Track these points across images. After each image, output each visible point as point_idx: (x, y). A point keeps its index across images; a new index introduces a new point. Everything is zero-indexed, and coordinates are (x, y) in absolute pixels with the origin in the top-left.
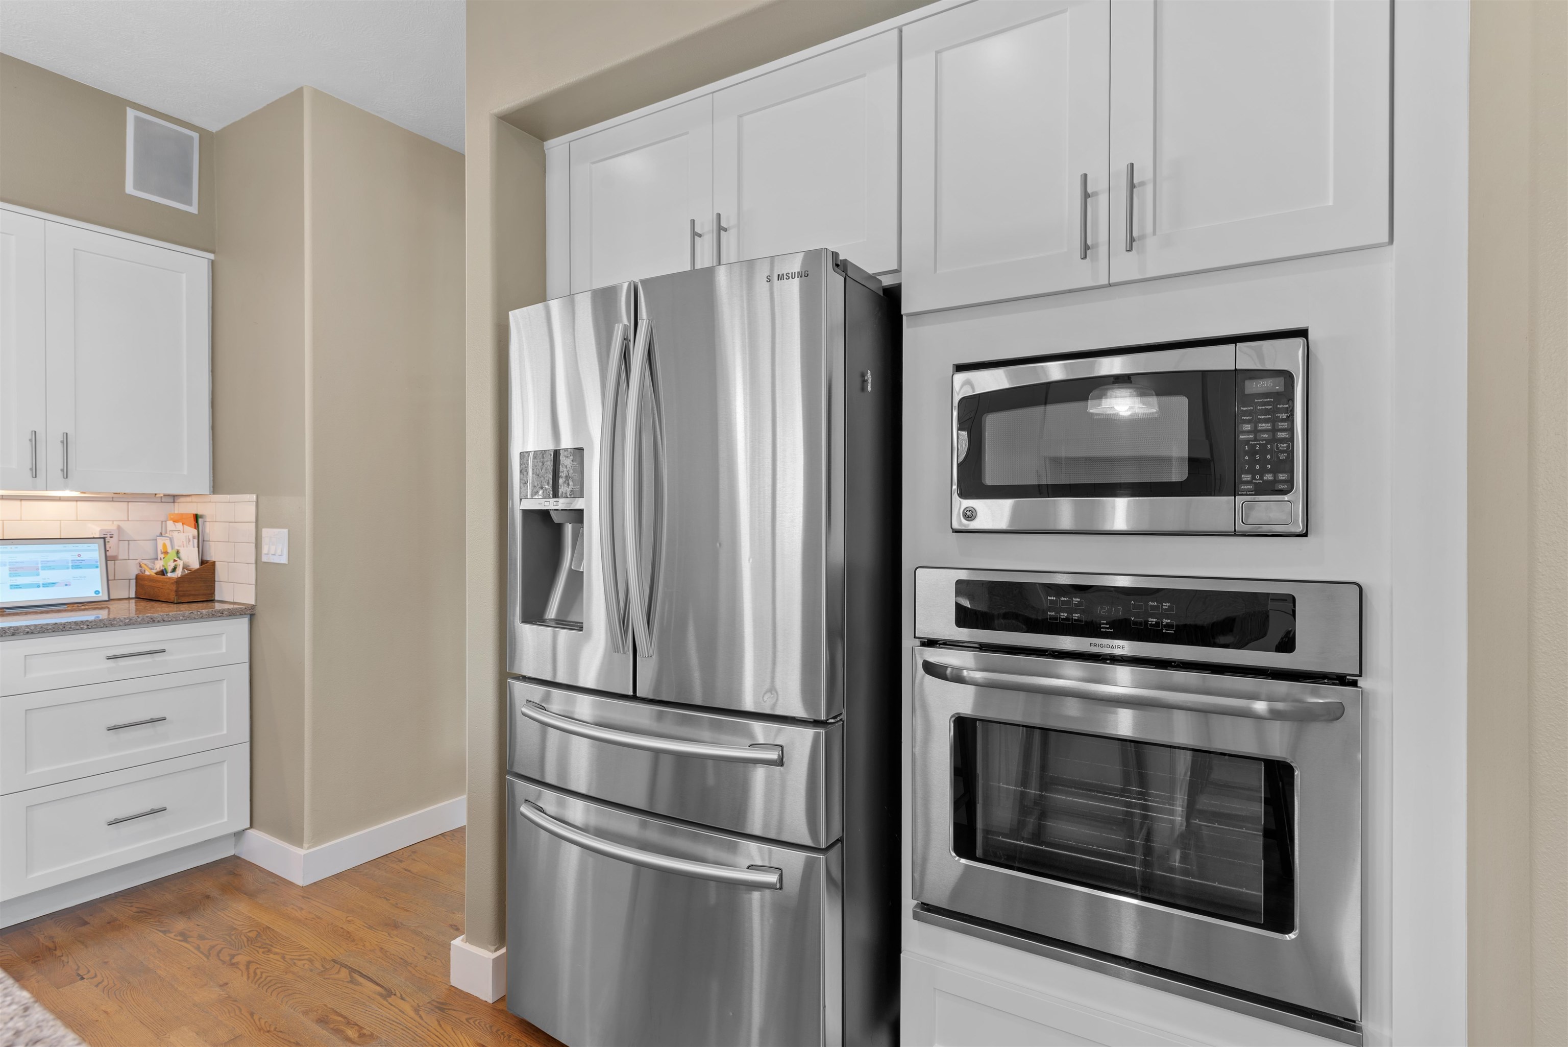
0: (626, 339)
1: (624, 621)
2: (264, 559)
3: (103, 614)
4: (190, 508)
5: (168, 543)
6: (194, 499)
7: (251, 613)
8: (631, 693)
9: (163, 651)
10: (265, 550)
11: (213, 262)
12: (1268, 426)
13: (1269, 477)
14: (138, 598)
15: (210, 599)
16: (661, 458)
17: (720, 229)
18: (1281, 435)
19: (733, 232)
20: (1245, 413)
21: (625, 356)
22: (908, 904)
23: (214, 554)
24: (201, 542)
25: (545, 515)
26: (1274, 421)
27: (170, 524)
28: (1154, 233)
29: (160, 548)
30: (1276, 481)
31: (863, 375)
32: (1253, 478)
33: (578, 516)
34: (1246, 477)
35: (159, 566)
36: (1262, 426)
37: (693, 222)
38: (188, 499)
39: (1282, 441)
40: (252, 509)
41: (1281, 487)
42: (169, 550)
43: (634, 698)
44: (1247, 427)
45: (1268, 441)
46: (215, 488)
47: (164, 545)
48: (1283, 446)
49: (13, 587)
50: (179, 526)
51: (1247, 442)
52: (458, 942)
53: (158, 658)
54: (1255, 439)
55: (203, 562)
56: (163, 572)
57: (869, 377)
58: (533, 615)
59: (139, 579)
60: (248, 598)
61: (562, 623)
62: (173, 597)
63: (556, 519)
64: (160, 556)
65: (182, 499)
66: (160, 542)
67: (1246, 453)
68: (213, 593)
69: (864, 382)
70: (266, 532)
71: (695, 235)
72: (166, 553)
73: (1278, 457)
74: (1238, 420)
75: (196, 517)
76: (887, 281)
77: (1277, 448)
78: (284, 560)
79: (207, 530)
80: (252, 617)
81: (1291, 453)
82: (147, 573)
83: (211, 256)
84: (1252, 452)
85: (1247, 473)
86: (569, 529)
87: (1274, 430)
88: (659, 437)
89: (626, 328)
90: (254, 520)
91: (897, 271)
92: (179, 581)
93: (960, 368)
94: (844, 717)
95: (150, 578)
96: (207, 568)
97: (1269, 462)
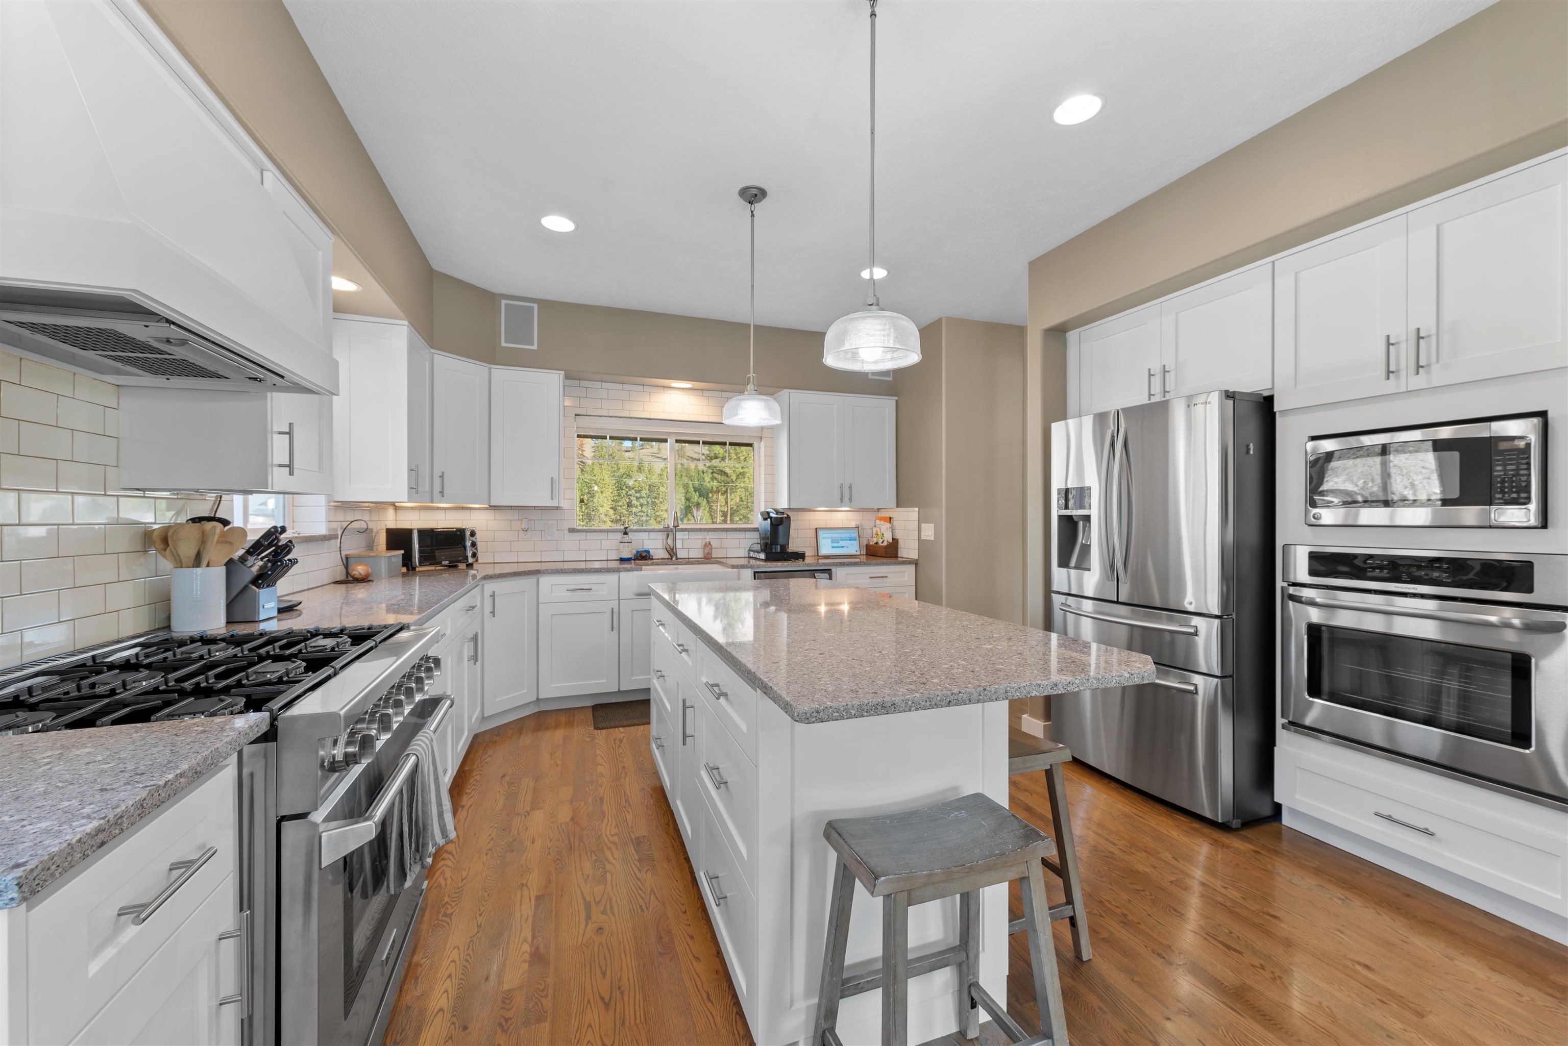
0: (1113, 437)
1: (1112, 566)
2: (923, 537)
3: (858, 560)
4: (887, 514)
5: (878, 530)
6: (888, 510)
7: (916, 563)
8: (1116, 600)
9: (887, 577)
10: (923, 533)
11: (897, 401)
12: (1514, 467)
13: (1515, 495)
14: (867, 554)
15: (896, 557)
16: (1131, 491)
17: (1165, 372)
18: (1522, 472)
19: (1172, 374)
20: (1498, 460)
21: (1113, 445)
22: (1280, 721)
23: (897, 536)
24: (893, 530)
25: (1070, 518)
26: (1518, 464)
27: (878, 522)
28: (1438, 362)
29: (874, 532)
30: (1519, 498)
31: (1248, 446)
32: (1503, 496)
33: (1087, 518)
34: (1498, 496)
35: (875, 540)
36: (1509, 467)
37: (1150, 370)
38: (885, 510)
39: (1523, 475)
40: (916, 514)
41: (1522, 501)
42: (879, 533)
43: (1117, 602)
44: (1499, 468)
45: (1513, 476)
46: (898, 506)
47: (877, 531)
48: (1524, 478)
49: (833, 547)
50: (882, 522)
51: (1499, 476)
52: (1025, 716)
53: (885, 579)
54: (1505, 474)
55: (893, 539)
56: (877, 543)
57: (1251, 446)
58: (1064, 563)
59: (867, 546)
60: (914, 555)
61: (1076, 568)
62: (883, 554)
63: (1075, 519)
64: (874, 536)
65: (882, 510)
66: (874, 530)
67: (1499, 482)
68: (897, 554)
69: (1248, 450)
70: (923, 525)
71: (1150, 375)
72: (877, 535)
73: (1521, 484)
74: (1493, 464)
75: (890, 518)
76: (1266, 394)
77: (1520, 479)
78: (932, 538)
79: (894, 524)
80: (916, 564)
81: (1529, 482)
82: (871, 543)
83: (896, 398)
84: (1503, 481)
85: (1499, 493)
86: (1081, 524)
87: (1518, 469)
88: (1130, 481)
89: (1113, 432)
90: (917, 519)
91: (1273, 388)
92: (886, 547)
93: (1314, 438)
94: (1234, 616)
95: (872, 546)
96: (895, 541)
97: (1513, 487)
